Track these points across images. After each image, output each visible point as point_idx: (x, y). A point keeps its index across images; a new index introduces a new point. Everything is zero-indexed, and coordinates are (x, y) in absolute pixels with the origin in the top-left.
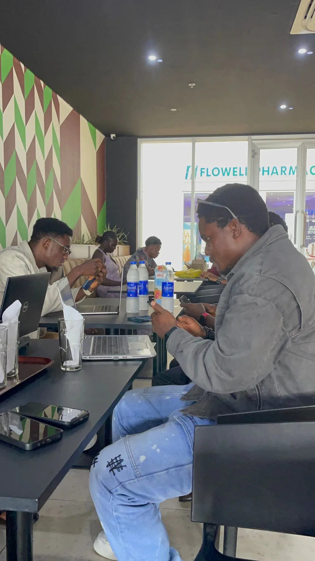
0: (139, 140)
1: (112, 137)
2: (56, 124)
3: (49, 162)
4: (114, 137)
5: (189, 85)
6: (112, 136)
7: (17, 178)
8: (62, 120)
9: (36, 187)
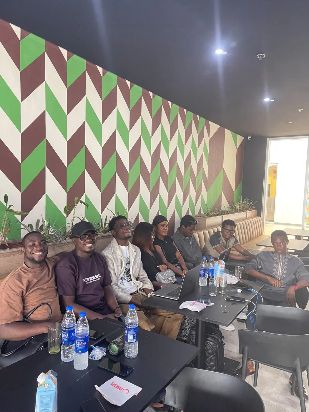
0: (268, 139)
1: (249, 139)
2: (207, 139)
3: (200, 164)
4: (250, 138)
5: (298, 110)
6: (249, 137)
7: (177, 179)
8: (212, 134)
9: (189, 181)
